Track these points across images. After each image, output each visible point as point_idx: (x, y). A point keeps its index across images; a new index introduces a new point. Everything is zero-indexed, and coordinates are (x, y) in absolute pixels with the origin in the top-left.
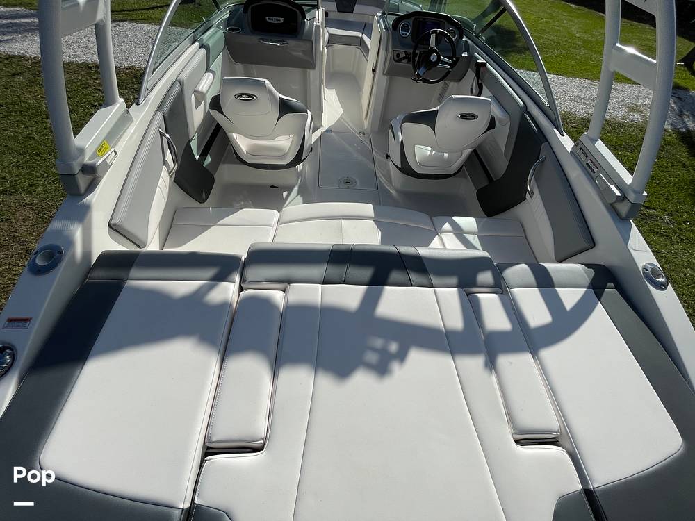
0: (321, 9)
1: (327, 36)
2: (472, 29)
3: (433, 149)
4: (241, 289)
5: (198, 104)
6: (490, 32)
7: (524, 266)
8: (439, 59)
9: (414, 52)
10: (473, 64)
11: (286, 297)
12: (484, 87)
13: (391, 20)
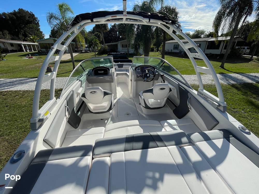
0: (114, 68)
1: (116, 74)
2: (157, 67)
3: (154, 100)
4: (93, 159)
5: (77, 96)
6: (162, 67)
7: (197, 133)
8: (150, 76)
9: (142, 74)
10: (160, 75)
11: (111, 159)
12: (165, 81)
13: (134, 68)
